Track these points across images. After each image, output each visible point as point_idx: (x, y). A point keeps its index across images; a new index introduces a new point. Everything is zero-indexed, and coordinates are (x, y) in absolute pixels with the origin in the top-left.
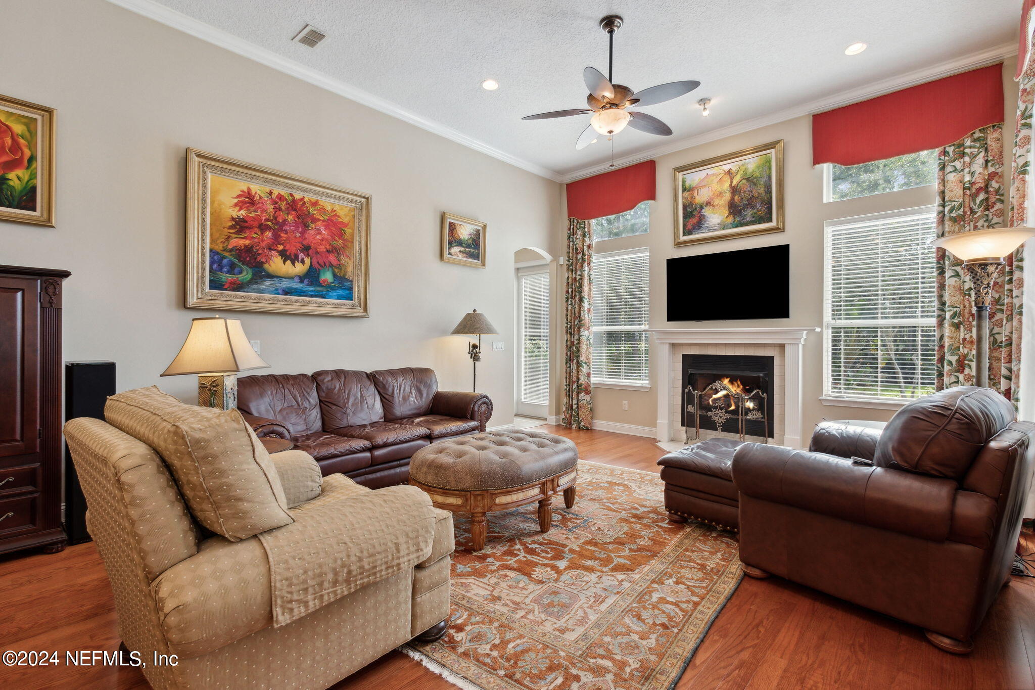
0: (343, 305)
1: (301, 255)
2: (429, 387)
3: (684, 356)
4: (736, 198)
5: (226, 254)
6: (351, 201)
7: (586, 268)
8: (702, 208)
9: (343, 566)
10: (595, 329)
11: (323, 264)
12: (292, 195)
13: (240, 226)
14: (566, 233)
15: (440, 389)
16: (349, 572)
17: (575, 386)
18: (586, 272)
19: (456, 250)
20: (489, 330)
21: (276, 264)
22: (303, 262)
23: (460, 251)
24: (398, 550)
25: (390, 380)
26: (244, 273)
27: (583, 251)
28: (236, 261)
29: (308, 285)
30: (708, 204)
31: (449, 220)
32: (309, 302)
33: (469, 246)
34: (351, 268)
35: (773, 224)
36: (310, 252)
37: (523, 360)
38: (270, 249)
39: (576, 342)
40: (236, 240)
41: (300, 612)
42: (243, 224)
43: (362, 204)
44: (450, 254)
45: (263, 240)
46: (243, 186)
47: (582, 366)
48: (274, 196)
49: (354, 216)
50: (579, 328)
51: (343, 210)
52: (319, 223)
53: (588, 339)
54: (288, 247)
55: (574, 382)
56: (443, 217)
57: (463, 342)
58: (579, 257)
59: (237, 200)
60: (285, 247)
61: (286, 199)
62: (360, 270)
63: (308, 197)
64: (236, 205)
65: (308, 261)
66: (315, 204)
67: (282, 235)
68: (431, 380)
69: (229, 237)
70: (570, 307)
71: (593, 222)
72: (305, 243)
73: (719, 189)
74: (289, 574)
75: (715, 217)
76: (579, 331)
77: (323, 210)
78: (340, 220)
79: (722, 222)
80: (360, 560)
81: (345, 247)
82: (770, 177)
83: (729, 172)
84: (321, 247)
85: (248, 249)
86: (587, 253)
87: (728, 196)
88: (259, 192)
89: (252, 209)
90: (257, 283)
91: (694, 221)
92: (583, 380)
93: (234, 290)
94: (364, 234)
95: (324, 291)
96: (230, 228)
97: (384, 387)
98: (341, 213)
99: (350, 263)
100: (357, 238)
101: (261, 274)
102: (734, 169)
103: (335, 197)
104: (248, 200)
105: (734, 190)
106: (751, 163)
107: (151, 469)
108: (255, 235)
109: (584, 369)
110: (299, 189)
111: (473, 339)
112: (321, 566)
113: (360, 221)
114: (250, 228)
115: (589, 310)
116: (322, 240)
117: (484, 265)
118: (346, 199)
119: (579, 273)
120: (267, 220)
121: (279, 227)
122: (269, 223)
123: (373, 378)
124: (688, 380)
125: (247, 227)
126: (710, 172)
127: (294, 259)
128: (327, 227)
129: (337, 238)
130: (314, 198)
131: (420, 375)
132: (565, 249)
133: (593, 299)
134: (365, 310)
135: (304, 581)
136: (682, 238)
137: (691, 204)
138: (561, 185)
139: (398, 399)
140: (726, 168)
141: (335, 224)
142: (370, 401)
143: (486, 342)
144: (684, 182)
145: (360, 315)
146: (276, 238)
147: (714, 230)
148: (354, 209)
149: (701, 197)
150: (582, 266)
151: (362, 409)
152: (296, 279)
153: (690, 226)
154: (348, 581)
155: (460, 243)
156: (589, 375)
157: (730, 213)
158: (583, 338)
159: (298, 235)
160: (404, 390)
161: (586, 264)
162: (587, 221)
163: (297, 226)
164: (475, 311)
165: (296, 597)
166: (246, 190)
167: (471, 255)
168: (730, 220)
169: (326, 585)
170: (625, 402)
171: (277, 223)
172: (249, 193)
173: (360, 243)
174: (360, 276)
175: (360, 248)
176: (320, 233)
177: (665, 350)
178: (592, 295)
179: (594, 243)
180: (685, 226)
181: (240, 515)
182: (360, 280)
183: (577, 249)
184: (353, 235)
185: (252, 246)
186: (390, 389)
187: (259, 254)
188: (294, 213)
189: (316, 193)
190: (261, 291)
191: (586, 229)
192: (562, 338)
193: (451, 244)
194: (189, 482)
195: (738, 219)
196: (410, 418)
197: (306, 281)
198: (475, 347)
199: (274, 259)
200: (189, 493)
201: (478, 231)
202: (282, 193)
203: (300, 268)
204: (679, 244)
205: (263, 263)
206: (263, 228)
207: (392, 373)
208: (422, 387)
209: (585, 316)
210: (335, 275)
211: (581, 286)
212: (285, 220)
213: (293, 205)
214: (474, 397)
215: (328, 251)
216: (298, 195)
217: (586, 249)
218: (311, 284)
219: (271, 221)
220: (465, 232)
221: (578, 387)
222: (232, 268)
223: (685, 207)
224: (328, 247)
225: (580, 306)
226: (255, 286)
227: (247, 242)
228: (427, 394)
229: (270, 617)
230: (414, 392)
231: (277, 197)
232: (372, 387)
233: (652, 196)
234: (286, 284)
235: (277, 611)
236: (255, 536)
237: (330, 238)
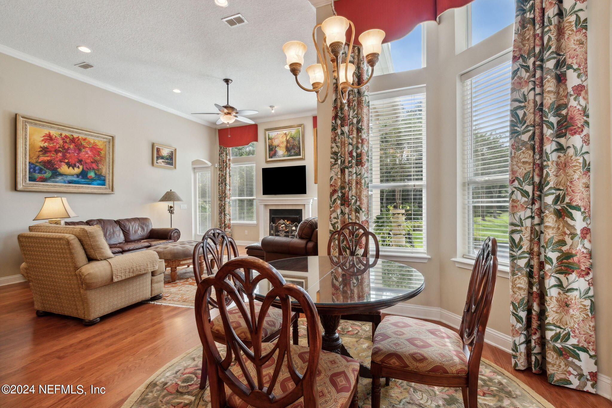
0: (101, 188)
1: (77, 164)
2: (147, 226)
3: (270, 210)
4: (288, 145)
5: (38, 164)
6: (104, 138)
7: (228, 170)
8: (276, 147)
9: (132, 268)
10: (233, 198)
11: (89, 168)
12: (72, 135)
13: (45, 150)
14: (218, 152)
15: (153, 228)
16: (133, 270)
17: (223, 225)
18: (228, 172)
19: (160, 161)
20: (178, 199)
21: (64, 169)
22: (78, 167)
23: (163, 162)
24: (148, 266)
25: (127, 223)
26: (47, 173)
27: (226, 162)
28: (43, 167)
29: (81, 179)
30: (278, 146)
31: (156, 147)
32: (82, 187)
33: (167, 159)
34: (105, 170)
35: (301, 157)
36: (82, 163)
37: (198, 214)
38: (61, 162)
39: (223, 204)
40: (43, 157)
41: (120, 279)
42: (46, 150)
43: (110, 139)
44: (157, 163)
45: (57, 157)
46: (46, 131)
47: (226, 216)
48: (63, 136)
49: (105, 145)
50: (225, 198)
51: (100, 142)
52: (87, 149)
53: (229, 203)
54: (70, 160)
55: (223, 223)
56: (153, 145)
57: (165, 205)
58: (225, 164)
59: (43, 138)
60: (69, 160)
61: (69, 138)
62: (109, 171)
63: (81, 136)
64: (43, 140)
65: (81, 167)
66: (85, 140)
67: (67, 155)
68: (149, 223)
69: (39, 156)
70: (220, 188)
71: (230, 148)
72: (80, 158)
73: (282, 140)
74: (117, 268)
75: (281, 152)
76: (225, 199)
77: (89, 143)
78: (98, 147)
79: (283, 154)
80: (136, 267)
81: (101, 160)
82: (300, 138)
83: (285, 134)
84: (88, 160)
85: (49, 162)
86: (228, 163)
87: (285, 143)
88: (55, 134)
89: (51, 142)
90: (54, 178)
91: (272, 153)
92: (227, 222)
93: (42, 182)
94: (111, 154)
95: (90, 181)
96: (39, 151)
97: (124, 227)
98: (99, 144)
99: (104, 168)
100: (107, 156)
101: (56, 174)
102: (287, 133)
103: (95, 136)
104: (49, 138)
105: (288, 141)
106: (293, 132)
107: (77, 240)
108: (53, 155)
109: (228, 217)
110: (76, 132)
111: (170, 204)
112: (125, 267)
113: (109, 148)
114: (50, 151)
115: (230, 189)
116: (89, 157)
117: (175, 168)
118: (101, 137)
119: (224, 172)
120: (59, 148)
121: (65, 151)
122: (61, 149)
123: (118, 222)
124: (273, 220)
125: (48, 151)
126: (279, 133)
127: (74, 166)
128: (91, 151)
129: (96, 156)
130: (84, 137)
131: (143, 221)
132: (218, 161)
133: (231, 184)
134: (112, 190)
135: (121, 271)
136: (269, 159)
137: (272, 145)
138: (215, 129)
139: (132, 231)
140: (285, 132)
141: (95, 149)
142: (118, 233)
143: (177, 205)
144: (269, 135)
145: (110, 193)
146: (64, 157)
147: (281, 157)
148: (105, 142)
149: (276, 143)
150: (226, 169)
151: (114, 237)
152: (75, 176)
153: (271, 155)
154: (133, 272)
155: (162, 158)
156: (230, 219)
157: (286, 151)
158: (227, 203)
159: (76, 154)
160: (135, 228)
161: (228, 168)
162: (228, 148)
163: (75, 151)
164: (171, 190)
165: (119, 274)
166: (48, 133)
167: (168, 163)
168: (286, 153)
169: (127, 272)
170: (246, 231)
171: (65, 149)
172: (49, 135)
173: (109, 158)
174: (109, 174)
175: (109, 161)
176: (88, 154)
177: (262, 208)
178: (231, 183)
179: (231, 158)
180: (269, 154)
181: (101, 253)
182: (109, 176)
183: (223, 161)
184: (105, 154)
185: (51, 160)
186: (128, 228)
187: (55, 164)
188: (73, 144)
189: (86, 135)
190: (56, 182)
191: (228, 152)
192: (217, 203)
193: (158, 158)
194: (87, 244)
195: (289, 153)
196: (139, 240)
197: (80, 177)
198: (171, 207)
199: (63, 166)
200: (86, 247)
201: (172, 152)
202: (67, 135)
203: (77, 171)
204: (267, 162)
205: (57, 168)
206: (57, 151)
207: (128, 220)
208: (144, 227)
209: (227, 192)
210: (96, 174)
211: (225, 178)
212: (69, 148)
213: (73, 140)
214: (172, 230)
215: (92, 162)
216: (75, 136)
217: (228, 161)
218: (83, 178)
219: (62, 148)
220: (165, 152)
221: (225, 225)
222: (41, 171)
223: (269, 146)
224: (92, 160)
225: (225, 188)
226: (53, 180)
227: (49, 158)
228: (147, 229)
229: (112, 279)
230: (140, 229)
231: (64, 136)
232: (118, 227)
233: (256, 140)
234: (70, 178)
235: (114, 277)
236: (105, 259)
237: (93, 156)
